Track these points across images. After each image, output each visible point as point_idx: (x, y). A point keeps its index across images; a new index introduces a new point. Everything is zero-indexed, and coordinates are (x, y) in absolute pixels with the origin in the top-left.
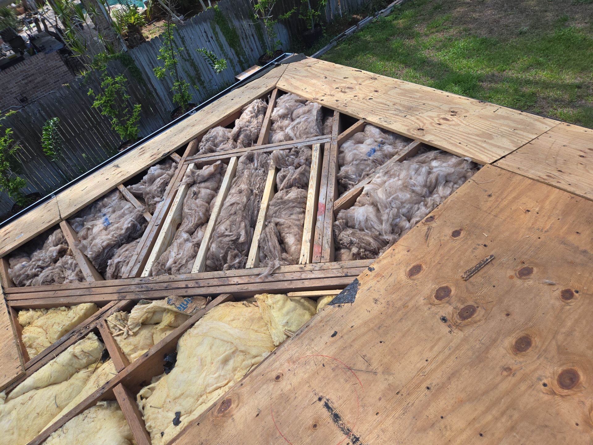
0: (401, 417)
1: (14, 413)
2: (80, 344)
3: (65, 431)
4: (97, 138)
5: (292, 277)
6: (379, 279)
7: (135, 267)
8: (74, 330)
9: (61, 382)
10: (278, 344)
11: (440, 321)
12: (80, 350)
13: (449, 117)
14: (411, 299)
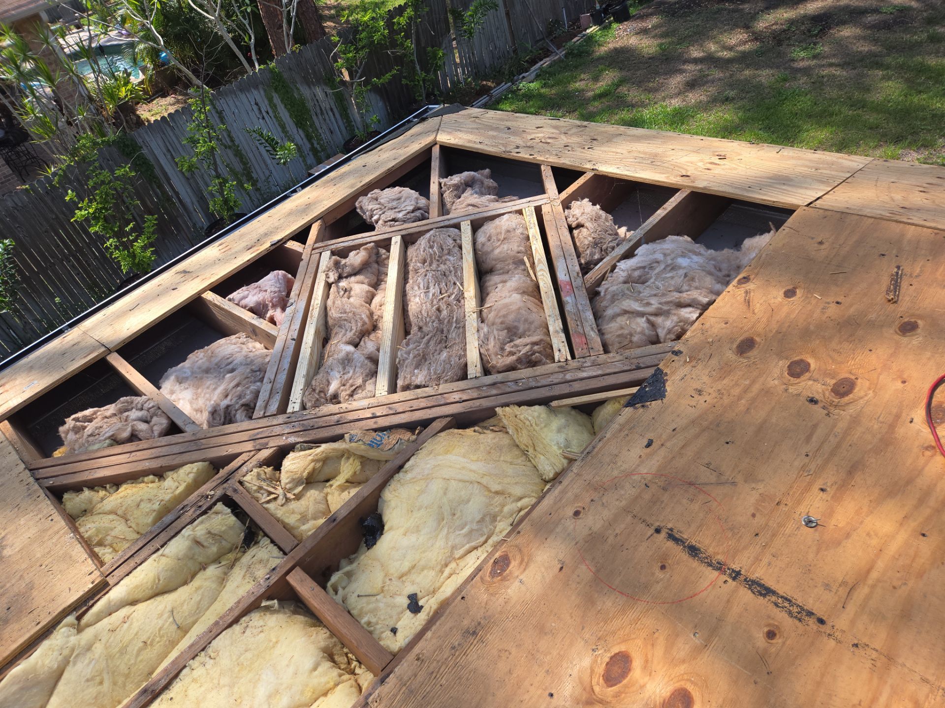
0: (796, 533)
1: (98, 648)
2: (202, 522)
3: (212, 655)
4: (78, 274)
5: (550, 380)
6: (693, 364)
7: (271, 401)
8: (185, 503)
9: (176, 589)
11: (807, 403)
12: (203, 532)
13: (718, 161)
14: (753, 382)
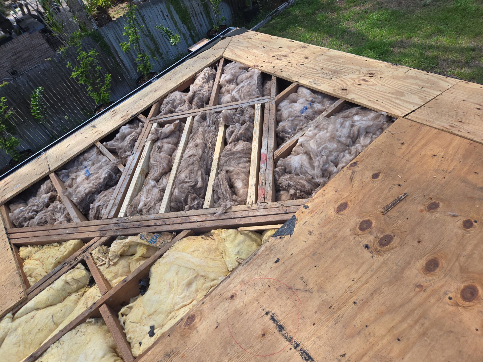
0: (333, 326)
1: (20, 330)
2: (70, 273)
3: (61, 343)
4: (76, 103)
5: (241, 214)
6: (312, 215)
7: (112, 210)
8: (65, 261)
9: (57, 304)
10: (231, 269)
11: (363, 248)
12: (71, 278)
13: (367, 78)
14: (340, 230)
